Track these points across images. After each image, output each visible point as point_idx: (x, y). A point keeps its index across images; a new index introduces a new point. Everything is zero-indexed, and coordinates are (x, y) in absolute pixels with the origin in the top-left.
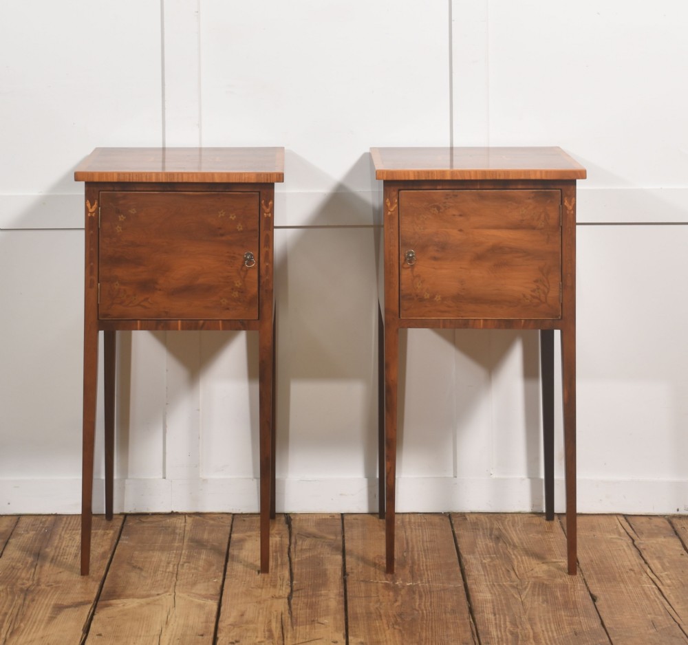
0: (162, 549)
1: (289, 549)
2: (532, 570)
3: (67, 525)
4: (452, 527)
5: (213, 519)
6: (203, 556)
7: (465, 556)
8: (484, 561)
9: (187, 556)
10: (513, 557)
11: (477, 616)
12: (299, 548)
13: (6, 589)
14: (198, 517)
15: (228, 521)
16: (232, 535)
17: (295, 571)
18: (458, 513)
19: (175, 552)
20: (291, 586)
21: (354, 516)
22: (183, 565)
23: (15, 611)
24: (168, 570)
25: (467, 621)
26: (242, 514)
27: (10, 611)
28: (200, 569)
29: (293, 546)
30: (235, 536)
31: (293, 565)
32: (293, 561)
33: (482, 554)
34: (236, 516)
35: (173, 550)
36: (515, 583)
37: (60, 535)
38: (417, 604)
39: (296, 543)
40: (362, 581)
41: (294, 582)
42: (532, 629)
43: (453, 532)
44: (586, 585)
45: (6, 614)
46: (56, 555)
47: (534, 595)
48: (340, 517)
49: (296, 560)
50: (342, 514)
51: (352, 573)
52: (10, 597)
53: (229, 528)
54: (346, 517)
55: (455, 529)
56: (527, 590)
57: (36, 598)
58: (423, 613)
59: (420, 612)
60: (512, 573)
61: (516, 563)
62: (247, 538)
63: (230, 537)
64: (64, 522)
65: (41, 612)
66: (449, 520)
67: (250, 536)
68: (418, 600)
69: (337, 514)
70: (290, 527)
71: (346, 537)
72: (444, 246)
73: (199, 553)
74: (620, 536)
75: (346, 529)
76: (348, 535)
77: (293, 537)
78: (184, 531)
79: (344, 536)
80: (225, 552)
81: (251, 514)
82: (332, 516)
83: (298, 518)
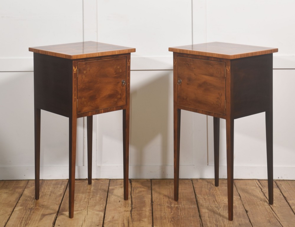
0: (83, 193)
1: (131, 193)
2: (223, 200)
3: (46, 184)
4: (193, 184)
5: (102, 181)
6: (98, 195)
7: (198, 195)
8: (205, 197)
9: (92, 195)
10: (216, 195)
11: (202, 218)
12: (135, 192)
13: (24, 208)
14: (96, 181)
15: (108, 182)
16: (109, 187)
17: (133, 201)
18: (195, 179)
19: (87, 194)
20: (132, 207)
21: (155, 180)
22: (90, 199)
23: (27, 216)
24: (85, 201)
25: (198, 220)
26: (113, 179)
27: (25, 216)
28: (97, 200)
29: (132, 191)
30: (110, 188)
31: (132, 198)
32: (132, 197)
33: (204, 195)
34: (111, 180)
36: (217, 206)
37: (44, 188)
38: (180, 213)
39: (133, 190)
40: (159, 205)
41: (133, 205)
42: (223, 223)
43: (193, 186)
44: (244, 206)
45: (23, 218)
46: (43, 195)
47: (224, 210)
48: (150, 180)
49: (134, 197)
50: (151, 179)
51: (155, 202)
52: (25, 211)
53: (108, 185)
54: (152, 180)
55: (194, 185)
56: (221, 208)
57: (35, 211)
58: (182, 217)
59: (181, 216)
60: (215, 201)
61: (217, 198)
63: (109, 188)
64: (45, 183)
65: (37, 217)
66: (191, 182)
67: (116, 188)
68: (180, 212)
69: (149, 179)
70: (131, 184)
71: (153, 188)
72: (190, 80)
73: (97, 194)
74: (256, 187)
75: (152, 185)
76: (153, 187)
77: (132, 188)
78: (91, 186)
79: (152, 188)
80: (107, 194)
81: (116, 179)
82: (147, 180)
83: (134, 181)
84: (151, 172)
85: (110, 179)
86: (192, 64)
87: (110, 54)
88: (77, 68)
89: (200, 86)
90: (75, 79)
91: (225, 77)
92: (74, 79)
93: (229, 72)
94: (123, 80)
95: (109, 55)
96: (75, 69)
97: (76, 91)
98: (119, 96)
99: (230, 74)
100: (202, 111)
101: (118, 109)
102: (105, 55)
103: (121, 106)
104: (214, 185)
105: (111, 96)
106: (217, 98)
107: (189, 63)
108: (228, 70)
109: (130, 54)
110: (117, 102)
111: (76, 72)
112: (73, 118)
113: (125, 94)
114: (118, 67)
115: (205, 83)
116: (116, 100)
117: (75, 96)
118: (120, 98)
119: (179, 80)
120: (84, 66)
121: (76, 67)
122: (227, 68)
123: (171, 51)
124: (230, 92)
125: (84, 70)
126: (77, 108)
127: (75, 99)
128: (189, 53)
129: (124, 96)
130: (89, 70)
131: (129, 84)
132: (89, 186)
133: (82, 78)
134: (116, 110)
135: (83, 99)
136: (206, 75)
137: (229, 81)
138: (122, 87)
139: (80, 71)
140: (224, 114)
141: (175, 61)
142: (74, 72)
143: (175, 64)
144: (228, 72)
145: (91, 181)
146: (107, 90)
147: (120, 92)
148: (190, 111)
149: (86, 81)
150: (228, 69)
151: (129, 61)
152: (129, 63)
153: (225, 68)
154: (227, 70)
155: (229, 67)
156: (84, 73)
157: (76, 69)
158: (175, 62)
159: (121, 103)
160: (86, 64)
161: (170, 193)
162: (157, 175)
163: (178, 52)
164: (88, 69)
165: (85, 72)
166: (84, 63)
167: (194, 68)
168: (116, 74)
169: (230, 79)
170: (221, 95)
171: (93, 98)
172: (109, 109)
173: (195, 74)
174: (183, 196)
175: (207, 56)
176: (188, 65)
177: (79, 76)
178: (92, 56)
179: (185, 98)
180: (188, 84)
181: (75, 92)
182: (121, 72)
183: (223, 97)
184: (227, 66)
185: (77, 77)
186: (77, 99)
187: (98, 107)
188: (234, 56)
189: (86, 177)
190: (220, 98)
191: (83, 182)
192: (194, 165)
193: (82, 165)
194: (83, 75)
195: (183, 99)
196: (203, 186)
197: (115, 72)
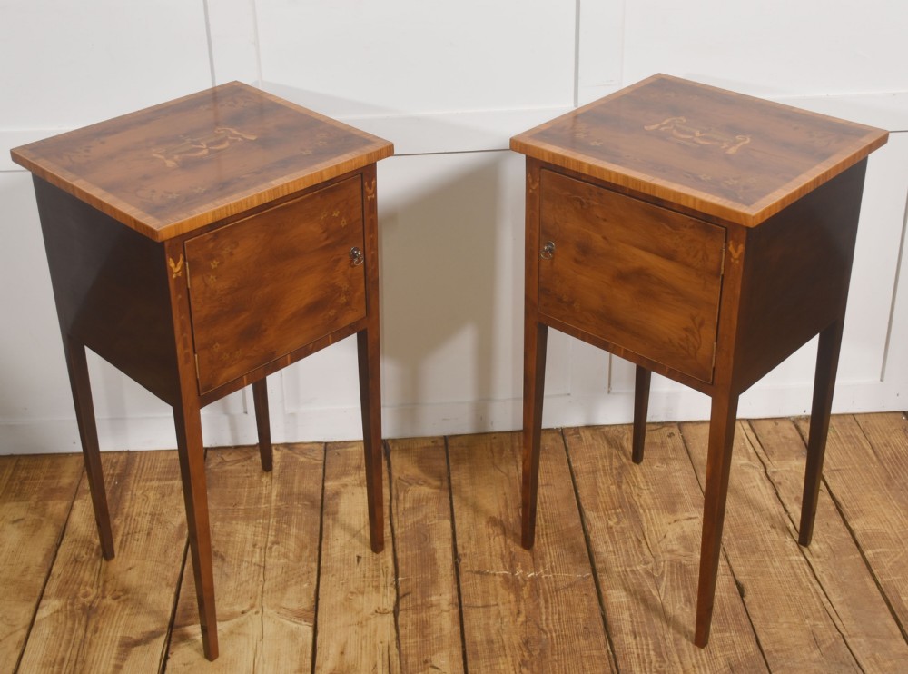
0: (248, 517)
1: (391, 510)
2: (665, 536)
3: (140, 472)
4: (568, 455)
5: (303, 454)
6: (294, 530)
7: (589, 514)
8: (610, 523)
9: (275, 530)
10: (641, 511)
11: (615, 640)
12: (401, 507)
13: (66, 606)
14: (286, 451)
16: (326, 484)
17: (400, 555)
18: (571, 429)
19: (261, 521)
20: (397, 587)
21: (458, 440)
22: (271, 548)
23: (75, 653)
24: (254, 561)
25: (604, 652)
26: (335, 443)
27: (68, 655)
28: (291, 555)
29: (394, 501)
30: (329, 484)
31: (396, 541)
32: (395, 533)
33: (606, 510)
34: (328, 447)
35: (259, 518)
36: (650, 566)
37: (132, 491)
38: (544, 618)
39: (397, 498)
40: (477, 573)
41: (400, 578)
42: (681, 663)
43: (570, 465)
44: (728, 562)
45: (63, 659)
46: (126, 532)
47: (673, 589)
48: (443, 443)
49: (400, 532)
50: (445, 437)
51: (465, 555)
52: (69, 624)
53: (322, 470)
54: (449, 443)
55: (571, 460)
56: (665, 578)
57: (100, 626)
58: (552, 637)
59: (549, 635)
60: (643, 542)
61: (645, 525)
62: (342, 489)
63: (323, 488)
64: (136, 468)
65: (105, 655)
66: (562, 442)
67: (345, 487)
68: (543, 610)
69: (440, 438)
70: (389, 465)
71: (453, 483)
72: (585, 250)
73: (289, 523)
74: (750, 460)
75: (451, 464)
76: (454, 478)
77: (393, 485)
78: (272, 478)
79: (449, 478)
80: (319, 518)
81: (345, 442)
82: (434, 440)
83: (397, 448)
84: (444, 420)
85: (326, 443)
86: (596, 203)
87: (303, 187)
88: (185, 260)
89: (622, 277)
90: (180, 297)
91: (722, 273)
92: (176, 298)
93: (737, 262)
94: (355, 249)
95: (298, 189)
96: (175, 267)
97: (189, 329)
98: (343, 300)
99: (742, 270)
100: (626, 351)
101: (340, 336)
102: (286, 194)
103: (351, 326)
104: (630, 457)
105: (314, 308)
106: (686, 329)
107: (584, 200)
108: (736, 255)
109: (375, 164)
110: (336, 319)
111: (180, 274)
112: (186, 411)
113: (363, 285)
114: (336, 214)
115: (641, 274)
116: (332, 313)
117: (185, 346)
118: (347, 304)
119: (548, 244)
120: (211, 245)
121: (181, 257)
122: (731, 248)
123: (520, 152)
124: (735, 322)
125: (211, 257)
126: (197, 380)
127: (187, 356)
128: (586, 172)
129: (358, 294)
130: (231, 254)
131: (373, 256)
132: (265, 479)
133: (206, 286)
134: (334, 342)
135: (217, 347)
136: (645, 249)
137: (736, 289)
138: (350, 269)
139: (196, 267)
140: (709, 380)
141: (531, 181)
142: (174, 276)
143: (531, 191)
144: (732, 260)
145: (271, 451)
146: (305, 290)
147: (345, 287)
148: (583, 339)
149: (221, 291)
150: (737, 252)
151: (370, 186)
152: (371, 192)
153: (724, 245)
154: (729, 254)
155: (741, 248)
156: (213, 266)
157: (181, 262)
158: (533, 183)
159: (350, 318)
160: (216, 235)
161: (506, 506)
162: (462, 424)
163: (546, 159)
164: (226, 252)
165: (214, 264)
166: (208, 237)
167: (605, 220)
168: (327, 238)
169: (740, 282)
170: (701, 324)
171: (251, 334)
172: (311, 346)
173: (604, 238)
174: (545, 522)
175: (657, 195)
176: (582, 203)
177: (195, 283)
178: (234, 211)
179: (566, 299)
180: (577, 261)
181: (185, 335)
182: (345, 227)
183: (708, 334)
184: (731, 242)
185: (188, 289)
186: (195, 353)
187: (273, 353)
188: (763, 214)
189: (254, 440)
190: (696, 331)
191: (248, 462)
192: (569, 395)
193: (242, 411)
194: (209, 276)
195: (560, 300)
196: (598, 462)
197: (324, 232)
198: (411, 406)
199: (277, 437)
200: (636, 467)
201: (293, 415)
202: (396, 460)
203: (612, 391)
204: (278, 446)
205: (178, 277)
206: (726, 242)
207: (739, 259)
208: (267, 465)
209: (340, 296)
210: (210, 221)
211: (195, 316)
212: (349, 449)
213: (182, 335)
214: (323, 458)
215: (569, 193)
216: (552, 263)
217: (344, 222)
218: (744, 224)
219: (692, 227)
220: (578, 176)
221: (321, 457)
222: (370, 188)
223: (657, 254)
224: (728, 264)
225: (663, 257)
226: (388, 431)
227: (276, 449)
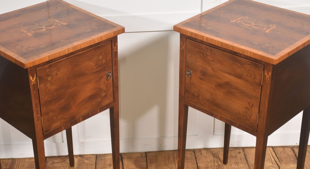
4: (196, 161)
5: (87, 159)
14: (80, 158)
18: (197, 149)
21: (151, 154)
43: (197, 164)
48: (145, 155)
50: (146, 152)
54: (148, 155)
55: (198, 162)
64: (16, 165)
66: (194, 155)
70: (123, 164)
72: (204, 74)
81: (104, 154)
82: (141, 154)
83: (126, 157)
84: (145, 145)
85: (97, 155)
86: (209, 54)
87: (87, 46)
88: (37, 77)
89: (220, 86)
90: (35, 92)
91: (262, 84)
92: (33, 93)
93: (268, 79)
94: (108, 73)
96: (32, 80)
97: (39, 106)
98: (104, 94)
99: (270, 83)
100: (221, 117)
101: (102, 109)
103: (107, 105)
105: (92, 97)
106: (246, 108)
107: (204, 53)
108: (268, 77)
109: (117, 37)
110: (101, 102)
111: (35, 83)
112: (38, 142)
113: (112, 88)
114: (100, 58)
115: (227, 84)
116: (99, 100)
117: (37, 113)
118: (105, 96)
119: (189, 71)
120: (48, 70)
121: (35, 75)
122: (266, 73)
123: (178, 31)
124: (267, 105)
125: (48, 76)
126: (42, 128)
127: (38, 117)
128: (205, 40)
129: (110, 92)
130: (57, 74)
131: (116, 75)
133: (46, 88)
134: (100, 112)
135: (51, 114)
137: (267, 91)
138: (107, 81)
139: (41, 79)
140: (255, 129)
141: (182, 44)
142: (32, 83)
143: (182, 48)
144: (266, 79)
146: (88, 90)
147: (105, 88)
148: (203, 112)
149: (53, 90)
150: (268, 75)
151: (115, 45)
153: (263, 72)
154: (265, 76)
155: (270, 73)
156: (49, 80)
157: (35, 77)
158: (183, 45)
159: (107, 102)
160: (50, 66)
162: (153, 147)
163: (189, 35)
164: (54, 73)
165: (49, 79)
166: (47, 67)
167: (213, 61)
168: (97, 68)
169: (269, 88)
170: (253, 106)
171: (65, 108)
172: (90, 114)
173: (212, 69)
175: (235, 51)
176: (203, 54)
177: (41, 86)
178: (58, 56)
179: (196, 95)
180: (201, 79)
181: (37, 109)
182: (105, 63)
183: (255, 110)
184: (266, 71)
185: (38, 89)
186: (41, 116)
187: (75, 117)
188: (280, 59)
189: (66, 153)
190: (250, 109)
191: (64, 163)
192: (197, 135)
193: (61, 141)
194: (47, 84)
195: (194, 95)
196: (209, 164)
197: (95, 65)
198: (132, 139)
199: (76, 152)
200: (225, 166)
201: (83, 143)
202: (126, 162)
203: (215, 134)
204: (76, 156)
205: (34, 84)
206: (264, 71)
207: (269, 78)
208: (72, 164)
209: (102, 92)
210: (47, 60)
211: (41, 101)
212: (106, 157)
213: (36, 109)
214: (95, 161)
215: (198, 50)
216: (191, 79)
217: (104, 61)
218: (272, 63)
219: (250, 64)
220: (202, 42)
221: (94, 161)
222: (115, 47)
223: (234, 76)
224: (264, 80)
225: (236, 77)
226: (122, 150)
227: (76, 157)
